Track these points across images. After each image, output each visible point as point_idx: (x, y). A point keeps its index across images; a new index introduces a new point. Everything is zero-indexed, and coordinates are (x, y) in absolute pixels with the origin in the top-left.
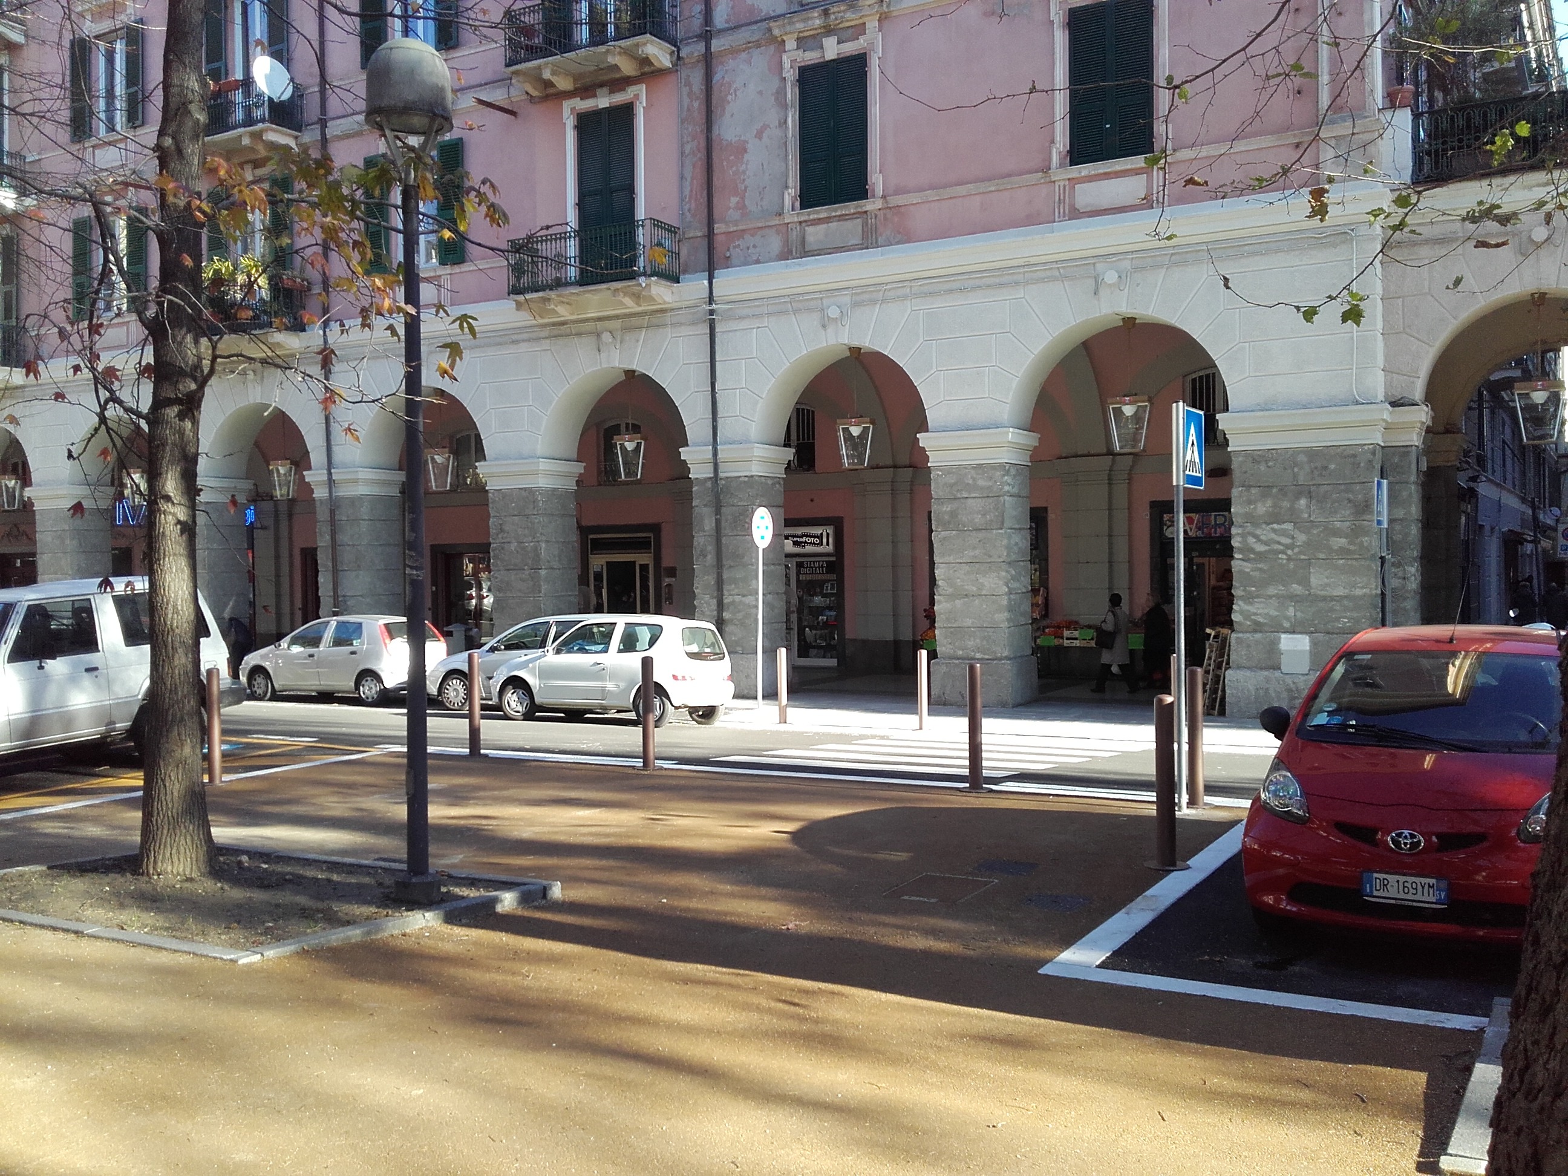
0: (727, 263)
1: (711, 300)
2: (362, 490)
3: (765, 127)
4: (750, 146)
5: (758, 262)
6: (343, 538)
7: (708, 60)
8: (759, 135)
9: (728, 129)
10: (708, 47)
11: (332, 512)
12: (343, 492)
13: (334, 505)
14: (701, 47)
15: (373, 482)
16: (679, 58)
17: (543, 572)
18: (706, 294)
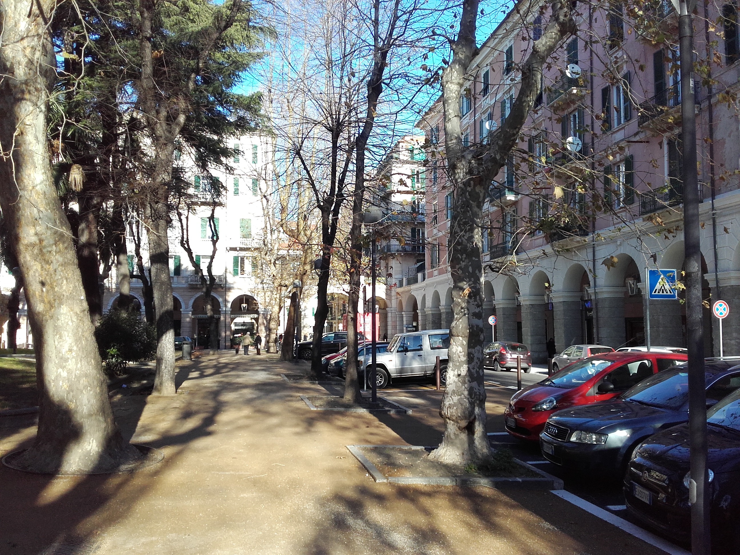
0: (720, 192)
1: (713, 209)
2: (605, 296)
3: (732, 132)
4: (727, 141)
5: (731, 190)
6: (600, 314)
7: (710, 107)
8: (729, 136)
9: (718, 135)
10: (710, 102)
11: (596, 304)
12: (600, 296)
13: (597, 301)
14: (707, 103)
15: (611, 292)
16: (701, 109)
17: (661, 329)
18: (711, 207)
